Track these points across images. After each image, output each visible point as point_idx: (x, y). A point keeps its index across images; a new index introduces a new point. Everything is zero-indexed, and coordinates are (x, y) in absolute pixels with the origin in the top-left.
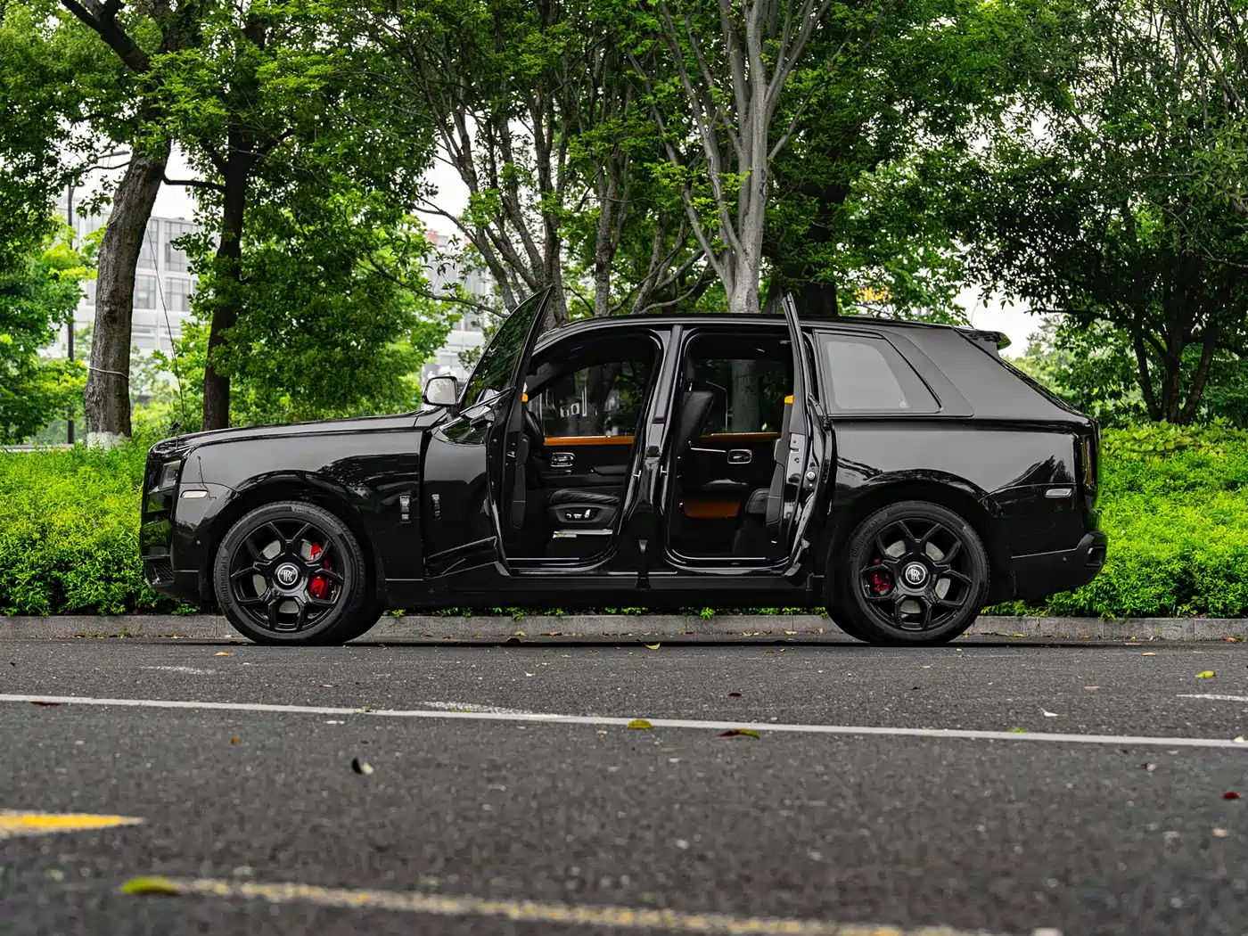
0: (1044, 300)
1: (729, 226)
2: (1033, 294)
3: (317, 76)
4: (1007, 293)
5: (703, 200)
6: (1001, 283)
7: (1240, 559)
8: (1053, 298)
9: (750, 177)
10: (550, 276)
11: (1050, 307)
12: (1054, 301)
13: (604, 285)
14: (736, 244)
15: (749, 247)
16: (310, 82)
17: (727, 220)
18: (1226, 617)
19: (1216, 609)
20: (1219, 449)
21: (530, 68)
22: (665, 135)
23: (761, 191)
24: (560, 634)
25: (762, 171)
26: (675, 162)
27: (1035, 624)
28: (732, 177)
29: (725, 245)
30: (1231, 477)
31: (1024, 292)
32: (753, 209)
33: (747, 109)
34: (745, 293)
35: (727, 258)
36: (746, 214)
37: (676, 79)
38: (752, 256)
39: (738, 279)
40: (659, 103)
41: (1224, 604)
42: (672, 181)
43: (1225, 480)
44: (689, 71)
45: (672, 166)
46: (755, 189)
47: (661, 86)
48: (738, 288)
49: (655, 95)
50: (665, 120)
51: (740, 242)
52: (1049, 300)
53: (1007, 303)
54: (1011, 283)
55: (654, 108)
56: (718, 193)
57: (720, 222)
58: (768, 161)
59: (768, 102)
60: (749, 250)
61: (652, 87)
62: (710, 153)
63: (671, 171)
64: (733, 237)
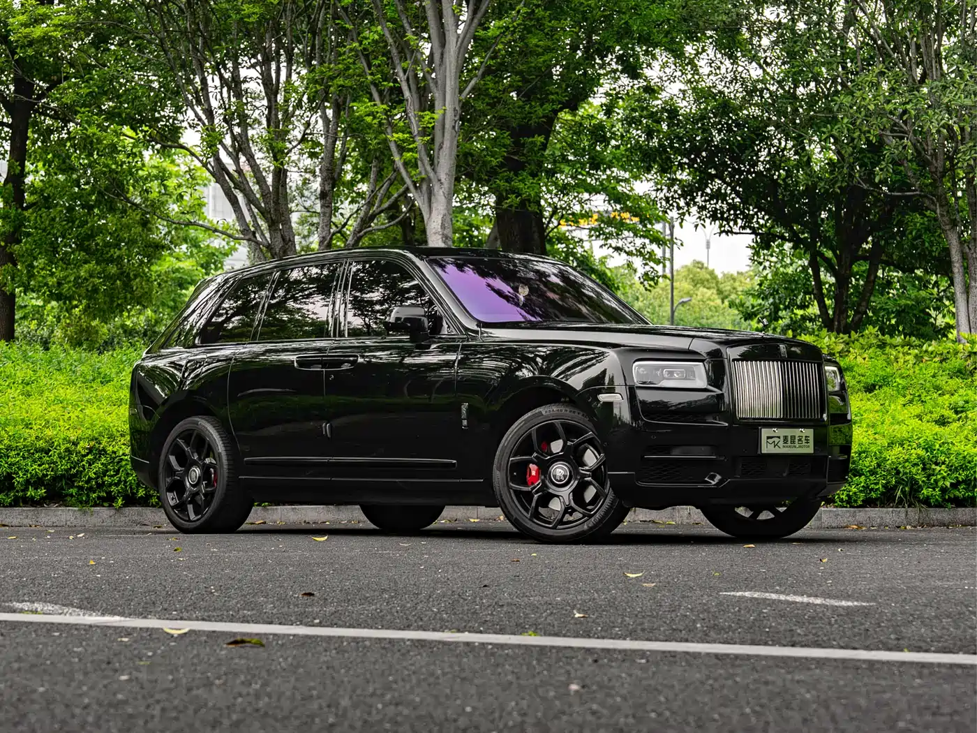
0: (731, 224)
1: (426, 160)
2: (722, 219)
3: (61, 25)
4: (700, 218)
5: (400, 135)
6: (694, 210)
7: (864, 455)
8: (739, 221)
9: (444, 115)
10: (277, 203)
11: (736, 229)
12: (739, 225)
13: (328, 210)
14: (432, 175)
15: (443, 177)
16: (55, 31)
17: (423, 153)
18: (851, 507)
19: (842, 500)
20: (865, 355)
21: (249, 16)
22: (369, 77)
23: (454, 127)
24: (265, 523)
25: (455, 109)
26: (378, 102)
27: (686, 513)
28: (427, 115)
29: (423, 175)
30: (871, 381)
31: (714, 217)
32: (447, 144)
33: (442, 54)
34: (440, 217)
35: (424, 187)
36: (441, 147)
37: (379, 28)
38: (446, 185)
39: (434, 205)
40: (365, 49)
41: (848, 495)
42: (375, 118)
43: (865, 383)
44: (391, 20)
45: (375, 105)
46: (447, 126)
47: (366, 33)
48: (434, 213)
49: (361, 43)
50: (369, 66)
51: (436, 173)
52: (736, 223)
53: (700, 226)
54: (702, 208)
55: (360, 54)
56: (415, 130)
57: (416, 155)
58: (460, 101)
59: (460, 47)
60: (443, 180)
61: (359, 34)
62: (407, 94)
63: (374, 109)
64: (428, 168)
